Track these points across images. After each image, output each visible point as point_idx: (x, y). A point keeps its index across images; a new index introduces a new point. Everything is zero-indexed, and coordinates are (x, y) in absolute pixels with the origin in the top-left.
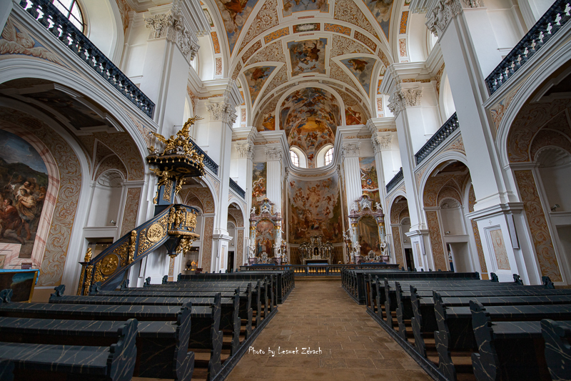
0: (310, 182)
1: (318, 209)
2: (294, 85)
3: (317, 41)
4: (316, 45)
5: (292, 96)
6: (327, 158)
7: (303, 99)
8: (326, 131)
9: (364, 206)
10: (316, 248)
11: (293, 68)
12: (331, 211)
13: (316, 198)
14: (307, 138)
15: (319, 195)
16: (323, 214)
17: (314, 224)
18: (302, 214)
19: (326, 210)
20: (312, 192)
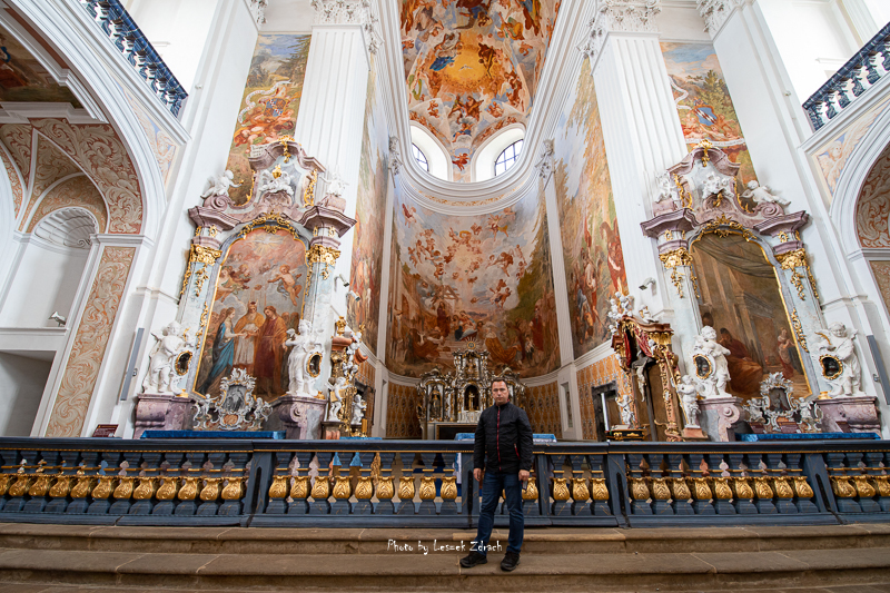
0: (457, 220)
1: (474, 285)
12: (513, 290)
14: (453, 111)
15: (479, 252)
16: (489, 298)
17: (464, 325)
18: (431, 296)
19: (499, 290)
20: (460, 244)
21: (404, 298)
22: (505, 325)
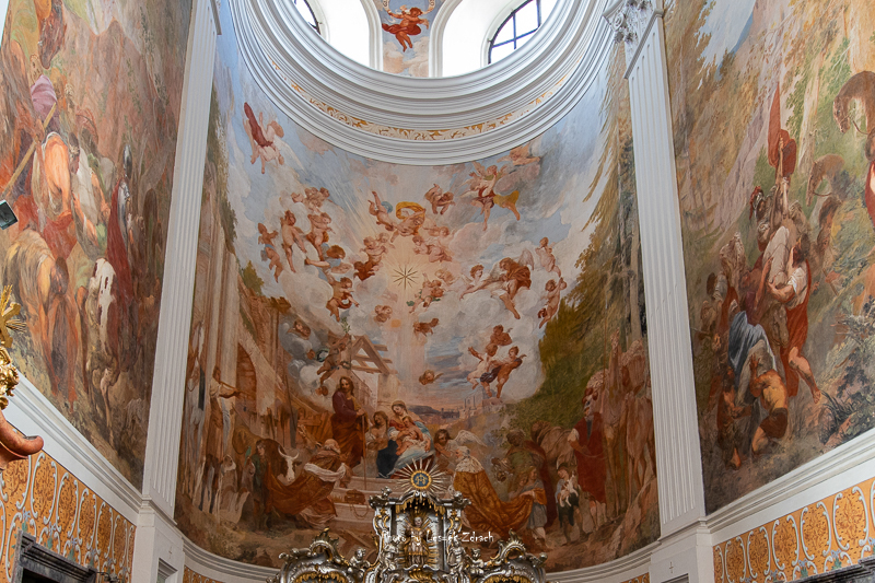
16: (466, 374)
17: (400, 439)
18: (318, 359)
19: (492, 352)
20: (397, 234)
21: (243, 355)
22: (505, 439)
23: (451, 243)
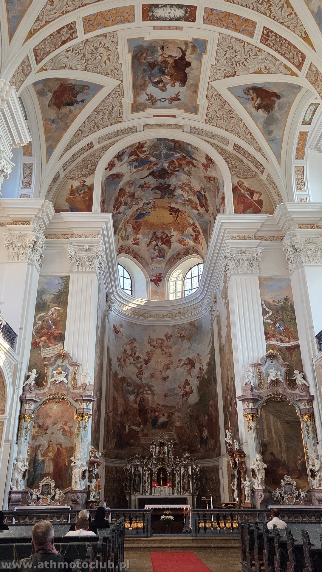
0: (154, 329)
1: (167, 383)
2: (133, 130)
3: (186, 43)
4: (184, 53)
5: (128, 151)
6: (188, 282)
7: (150, 162)
8: (189, 230)
9: (272, 377)
10: (162, 470)
11: (136, 94)
12: (195, 388)
13: (164, 361)
14: (151, 242)
15: (170, 355)
16: (177, 394)
17: (158, 415)
18: (134, 393)
19: (185, 388)
20: (156, 349)
22: (189, 416)
23: (172, 351)
